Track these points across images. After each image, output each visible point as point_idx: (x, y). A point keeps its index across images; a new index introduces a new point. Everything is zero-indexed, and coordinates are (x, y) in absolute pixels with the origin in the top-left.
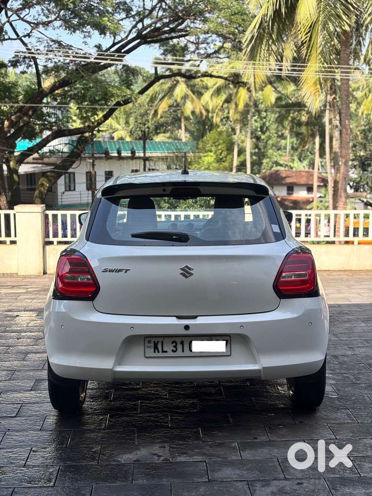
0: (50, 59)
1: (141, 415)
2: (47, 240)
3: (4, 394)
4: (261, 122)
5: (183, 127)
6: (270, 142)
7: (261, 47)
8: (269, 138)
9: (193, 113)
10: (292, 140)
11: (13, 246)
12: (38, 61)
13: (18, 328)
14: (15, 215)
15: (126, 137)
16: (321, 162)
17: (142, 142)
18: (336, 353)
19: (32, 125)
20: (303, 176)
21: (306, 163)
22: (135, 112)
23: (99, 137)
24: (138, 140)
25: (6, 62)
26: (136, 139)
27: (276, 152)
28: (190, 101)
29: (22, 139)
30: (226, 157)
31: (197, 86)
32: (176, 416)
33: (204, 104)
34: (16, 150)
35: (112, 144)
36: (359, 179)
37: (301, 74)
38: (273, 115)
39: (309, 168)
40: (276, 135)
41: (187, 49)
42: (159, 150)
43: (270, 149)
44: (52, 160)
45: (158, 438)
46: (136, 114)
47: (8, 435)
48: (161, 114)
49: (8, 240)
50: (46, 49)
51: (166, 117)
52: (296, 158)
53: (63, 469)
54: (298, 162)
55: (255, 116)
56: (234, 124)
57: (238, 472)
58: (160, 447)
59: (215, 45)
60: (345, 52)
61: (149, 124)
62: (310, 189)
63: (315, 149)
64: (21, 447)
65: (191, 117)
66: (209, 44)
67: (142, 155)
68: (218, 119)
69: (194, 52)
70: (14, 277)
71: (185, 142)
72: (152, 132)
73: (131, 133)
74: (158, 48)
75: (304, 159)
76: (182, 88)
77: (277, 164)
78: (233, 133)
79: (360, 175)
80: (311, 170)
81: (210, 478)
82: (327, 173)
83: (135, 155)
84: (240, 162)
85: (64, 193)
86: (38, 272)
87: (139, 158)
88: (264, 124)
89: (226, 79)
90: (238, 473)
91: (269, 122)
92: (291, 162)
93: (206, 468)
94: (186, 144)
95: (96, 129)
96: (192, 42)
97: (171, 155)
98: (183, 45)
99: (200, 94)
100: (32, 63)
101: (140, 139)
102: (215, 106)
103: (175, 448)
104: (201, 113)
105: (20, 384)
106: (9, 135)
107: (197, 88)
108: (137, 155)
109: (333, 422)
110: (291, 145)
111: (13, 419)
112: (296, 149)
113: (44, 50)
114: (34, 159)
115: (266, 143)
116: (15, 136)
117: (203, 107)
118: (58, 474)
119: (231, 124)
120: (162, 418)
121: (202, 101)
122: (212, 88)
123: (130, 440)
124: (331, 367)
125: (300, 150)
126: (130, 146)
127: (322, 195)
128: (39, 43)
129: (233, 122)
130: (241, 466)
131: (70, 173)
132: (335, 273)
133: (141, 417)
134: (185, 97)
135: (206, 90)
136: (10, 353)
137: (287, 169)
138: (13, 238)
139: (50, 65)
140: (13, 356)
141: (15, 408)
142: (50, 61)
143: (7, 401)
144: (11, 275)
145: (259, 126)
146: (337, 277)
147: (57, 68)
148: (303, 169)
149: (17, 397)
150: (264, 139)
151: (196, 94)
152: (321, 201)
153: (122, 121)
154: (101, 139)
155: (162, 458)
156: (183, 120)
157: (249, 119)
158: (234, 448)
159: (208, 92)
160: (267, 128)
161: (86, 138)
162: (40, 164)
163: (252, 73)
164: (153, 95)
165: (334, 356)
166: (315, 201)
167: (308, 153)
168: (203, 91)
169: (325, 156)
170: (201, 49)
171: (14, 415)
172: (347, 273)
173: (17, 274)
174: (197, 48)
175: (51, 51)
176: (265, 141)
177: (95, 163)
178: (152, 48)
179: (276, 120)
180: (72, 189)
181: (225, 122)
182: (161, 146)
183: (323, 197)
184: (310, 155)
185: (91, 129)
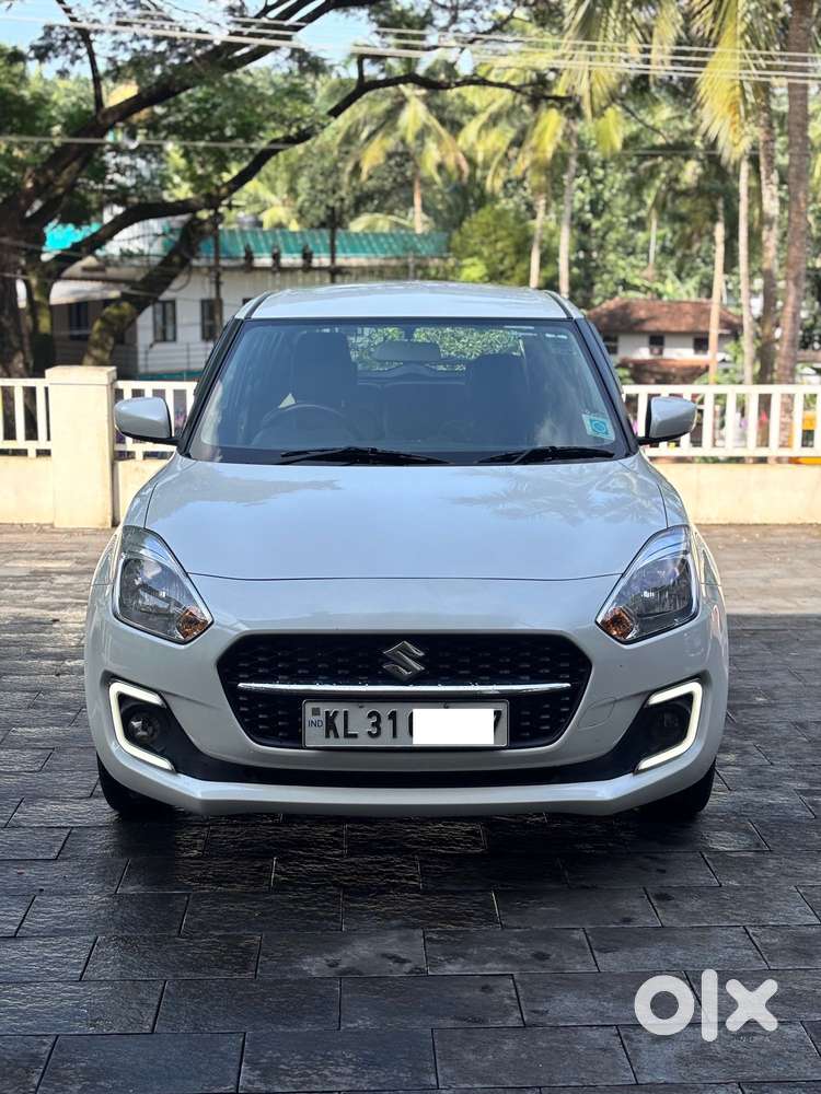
0: (122, 43)
1: (353, 860)
2: (120, 447)
3: (27, 805)
4: (593, 191)
5: (417, 201)
6: (613, 236)
7: (608, 14)
8: (610, 227)
9: (441, 167)
10: (661, 232)
11: (43, 460)
12: (95, 47)
13: (58, 650)
14: (46, 389)
15: (289, 222)
16: (727, 283)
17: (326, 232)
18: (801, 718)
19: (82, 192)
20: (687, 313)
21: (692, 283)
22: (311, 166)
23: (230, 223)
24: (318, 227)
25: (24, 48)
26: (312, 227)
27: (623, 259)
28: (434, 141)
29: (59, 223)
30: (513, 268)
31: (451, 108)
32: (434, 863)
33: (465, 148)
34: (44, 249)
35: (260, 237)
36: (811, 321)
37: (700, 72)
38: (619, 175)
39: (699, 296)
40: (626, 220)
41: (431, 22)
42: (365, 251)
43: (610, 251)
44: (125, 272)
45: (395, 917)
46: (312, 170)
47: (38, 904)
48: (368, 173)
49: (32, 446)
50: (115, 19)
51: (379, 178)
52: (670, 273)
53: (172, 991)
54: (673, 282)
55: (578, 177)
56: (532, 194)
57: (591, 1003)
58: (402, 939)
59: (494, 12)
60: (801, 25)
61: (343, 193)
62: (701, 343)
63: (714, 251)
64: (70, 933)
65: (437, 178)
66: (481, 9)
67: (326, 261)
68: (498, 183)
69: (446, 29)
70: (44, 531)
71: (423, 234)
72: (348, 211)
73: (301, 214)
74: (365, 18)
75: (688, 275)
76: (416, 113)
77: (626, 285)
78: (528, 214)
79: (813, 312)
80: (704, 300)
81: (525, 1019)
82: (739, 306)
83: (310, 262)
84: (546, 278)
85: (151, 346)
86: (101, 521)
87: (320, 269)
88: (599, 195)
89: (517, 90)
90: (591, 1006)
91: (610, 190)
92: (659, 281)
93: (513, 992)
94: (423, 237)
95: (225, 202)
96: (444, 7)
97: (394, 263)
98: (422, 14)
99: (455, 127)
100: (83, 52)
101: (323, 225)
102: (491, 153)
103: (438, 942)
104: (459, 167)
105: (65, 780)
106: (28, 214)
107: (450, 112)
108: (315, 262)
109: (810, 883)
110: (660, 242)
111: (51, 864)
112: (672, 253)
113: (110, 22)
114: (85, 269)
115: (603, 238)
116: (43, 218)
117: (464, 153)
118: (160, 1002)
119: (525, 194)
120: (402, 868)
121: (460, 142)
122: (484, 111)
123: (329, 919)
124: (791, 750)
125: (679, 254)
126: (300, 241)
127: (728, 358)
128: (99, 6)
129: (529, 191)
130: (598, 990)
131: (164, 303)
132: (779, 531)
133: (352, 863)
134: (423, 133)
135: (470, 116)
136: (39, 708)
137: (649, 296)
138: (42, 443)
139: (124, 57)
140: (48, 714)
141: (56, 839)
142: (122, 47)
143: (35, 822)
144: (41, 529)
145: (588, 199)
146: (786, 540)
147: (139, 64)
148: (685, 298)
149: (57, 813)
150: (597, 230)
151: (449, 127)
152: (726, 371)
153: (281, 186)
154: (235, 226)
155: (407, 967)
156: (417, 185)
157: (566, 183)
158: (578, 944)
159: (474, 121)
160: (606, 204)
161: (202, 222)
162: (97, 280)
163: (587, 69)
164: (350, 127)
165: (797, 723)
166: (711, 370)
167: (699, 260)
168: (465, 119)
169: (735, 270)
170: (462, 21)
171: (53, 855)
172: (807, 531)
173: (52, 525)
174: (454, 20)
175: (125, 24)
176: (600, 233)
177: (222, 279)
178: (351, 19)
179: (627, 187)
180: (170, 336)
181: (511, 190)
182: (369, 243)
183: (729, 362)
184: (702, 265)
185: (213, 202)
